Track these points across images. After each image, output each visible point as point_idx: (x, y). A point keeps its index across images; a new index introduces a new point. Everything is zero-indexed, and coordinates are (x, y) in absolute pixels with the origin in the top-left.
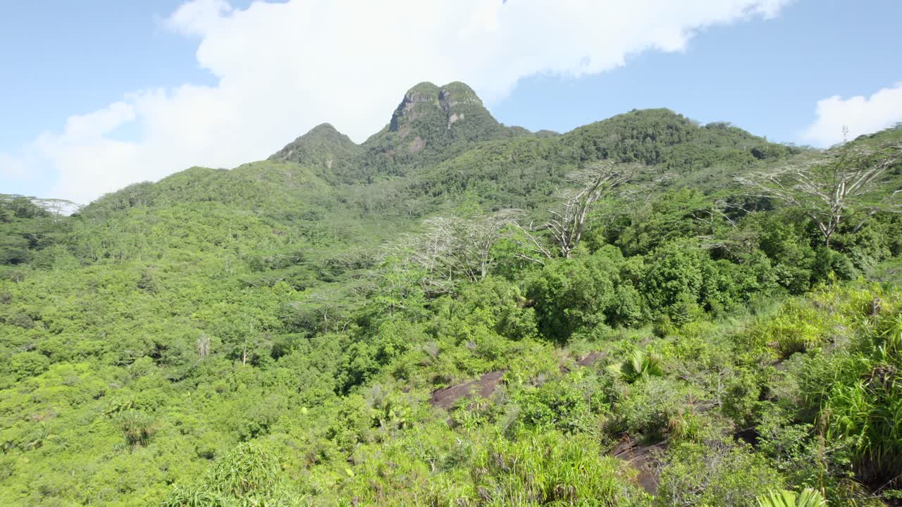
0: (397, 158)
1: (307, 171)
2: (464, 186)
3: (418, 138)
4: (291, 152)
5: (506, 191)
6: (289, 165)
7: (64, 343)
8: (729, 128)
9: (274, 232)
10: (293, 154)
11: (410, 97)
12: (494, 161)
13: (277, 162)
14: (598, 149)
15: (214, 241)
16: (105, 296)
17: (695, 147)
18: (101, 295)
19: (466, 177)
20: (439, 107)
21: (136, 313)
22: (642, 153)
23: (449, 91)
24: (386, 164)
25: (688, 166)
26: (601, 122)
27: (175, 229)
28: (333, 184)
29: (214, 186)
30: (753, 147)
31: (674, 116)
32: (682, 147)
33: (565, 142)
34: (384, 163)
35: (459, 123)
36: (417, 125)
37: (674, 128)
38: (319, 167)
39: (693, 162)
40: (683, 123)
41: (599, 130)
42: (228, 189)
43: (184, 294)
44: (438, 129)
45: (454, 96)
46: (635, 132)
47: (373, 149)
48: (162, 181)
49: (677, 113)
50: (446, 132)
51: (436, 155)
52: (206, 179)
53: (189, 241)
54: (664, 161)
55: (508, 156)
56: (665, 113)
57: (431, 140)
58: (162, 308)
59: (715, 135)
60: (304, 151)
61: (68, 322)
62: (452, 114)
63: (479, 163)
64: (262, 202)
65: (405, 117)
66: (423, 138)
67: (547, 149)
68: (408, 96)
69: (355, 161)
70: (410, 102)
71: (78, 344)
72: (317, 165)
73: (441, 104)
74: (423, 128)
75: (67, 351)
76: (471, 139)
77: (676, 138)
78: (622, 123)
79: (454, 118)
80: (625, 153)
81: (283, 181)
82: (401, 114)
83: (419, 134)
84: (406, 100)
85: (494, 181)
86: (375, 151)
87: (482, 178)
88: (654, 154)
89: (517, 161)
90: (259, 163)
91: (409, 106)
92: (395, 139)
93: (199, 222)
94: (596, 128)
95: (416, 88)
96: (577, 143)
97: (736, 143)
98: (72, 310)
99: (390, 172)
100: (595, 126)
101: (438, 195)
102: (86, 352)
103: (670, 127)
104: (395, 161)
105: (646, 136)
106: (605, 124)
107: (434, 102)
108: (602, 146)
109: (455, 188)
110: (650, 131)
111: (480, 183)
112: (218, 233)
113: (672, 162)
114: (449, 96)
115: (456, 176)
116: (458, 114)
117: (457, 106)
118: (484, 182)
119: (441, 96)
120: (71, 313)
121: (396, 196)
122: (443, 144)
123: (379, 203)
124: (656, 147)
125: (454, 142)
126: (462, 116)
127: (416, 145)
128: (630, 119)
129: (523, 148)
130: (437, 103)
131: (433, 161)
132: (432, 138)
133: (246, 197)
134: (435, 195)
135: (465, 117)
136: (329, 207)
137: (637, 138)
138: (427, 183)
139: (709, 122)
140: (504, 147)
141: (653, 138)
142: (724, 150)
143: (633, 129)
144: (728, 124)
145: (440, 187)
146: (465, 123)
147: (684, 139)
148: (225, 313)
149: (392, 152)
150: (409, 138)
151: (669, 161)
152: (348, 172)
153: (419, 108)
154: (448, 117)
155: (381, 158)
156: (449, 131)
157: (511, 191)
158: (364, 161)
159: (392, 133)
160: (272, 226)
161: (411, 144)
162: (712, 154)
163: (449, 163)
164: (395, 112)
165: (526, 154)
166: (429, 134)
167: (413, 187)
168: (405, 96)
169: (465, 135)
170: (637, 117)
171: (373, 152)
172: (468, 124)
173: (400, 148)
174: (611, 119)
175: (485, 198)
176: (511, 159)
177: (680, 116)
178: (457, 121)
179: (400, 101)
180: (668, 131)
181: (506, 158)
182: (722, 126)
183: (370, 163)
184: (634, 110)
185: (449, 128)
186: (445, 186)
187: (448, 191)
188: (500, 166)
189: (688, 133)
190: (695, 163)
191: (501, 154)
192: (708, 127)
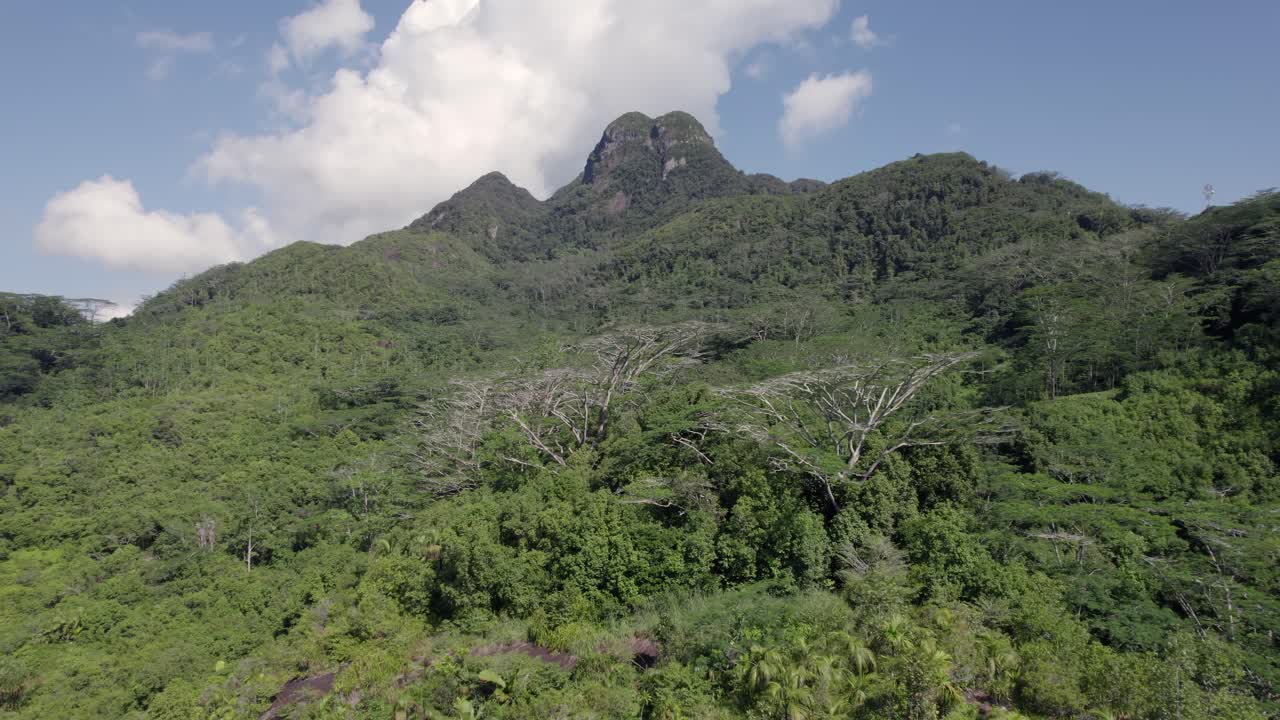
0: (589, 223)
1: (459, 243)
2: (670, 267)
3: (620, 193)
4: (441, 216)
5: (726, 275)
6: (434, 235)
7: (35, 521)
8: (1056, 182)
9: (379, 344)
10: (445, 218)
11: (611, 134)
12: (715, 230)
13: (418, 232)
14: (860, 214)
15: (293, 358)
16: (106, 451)
17: (997, 210)
18: (102, 449)
19: (674, 254)
20: (652, 148)
21: (141, 476)
22: (923, 221)
23: (667, 126)
24: (576, 231)
25: (985, 241)
26: (869, 173)
27: (242, 341)
28: (496, 261)
29: (317, 272)
30: (1081, 213)
31: (975, 164)
32: (981, 210)
33: (815, 203)
34: (572, 230)
35: (677, 172)
36: (619, 175)
37: (972, 182)
38: (479, 237)
39: (994, 234)
40: (986, 174)
41: (865, 185)
42: (335, 277)
43: (214, 447)
44: (648, 181)
45: (673, 132)
46: (914, 189)
47: (558, 209)
48: (254, 262)
49: (979, 159)
50: (660, 184)
51: (644, 217)
52: (309, 262)
53: (257, 359)
54: (953, 233)
55: (734, 224)
56: (962, 160)
57: (638, 197)
58: (178, 469)
59: (1031, 194)
60: (459, 215)
61: (46, 489)
62: (670, 159)
63: (693, 234)
64: (380, 295)
65: (603, 162)
66: (627, 194)
67: (790, 213)
68: (608, 133)
69: (532, 227)
70: (610, 141)
71: (54, 521)
72: (476, 235)
73: (653, 145)
74: (628, 179)
75: (38, 532)
76: (694, 195)
77: (973, 198)
78: (898, 175)
79: (671, 164)
80: (898, 220)
81: (424, 260)
82: (598, 160)
83: (622, 187)
84: (605, 139)
85: (711, 260)
86: (560, 213)
87: (695, 255)
88: (939, 221)
89: (747, 230)
90: (392, 234)
91: (610, 147)
92: (589, 194)
93: (276, 331)
94: (862, 182)
95: (620, 121)
96: (832, 205)
97: (1060, 205)
98: (54, 473)
99: (579, 243)
100: (860, 179)
101: (634, 280)
102: (61, 533)
103: (966, 181)
104: (588, 226)
105: (932, 193)
106: (874, 176)
107: (644, 140)
108: (867, 209)
109: (658, 269)
110: (937, 187)
111: (692, 263)
112: (301, 347)
113: (964, 233)
114: (665, 132)
115: (661, 252)
116: (678, 159)
117: (676, 146)
118: (699, 262)
119: (655, 133)
120: (52, 477)
121: (578, 280)
122: (654, 201)
123: (554, 290)
124: (943, 211)
125: (669, 199)
126: (683, 161)
127: (618, 203)
128: (912, 169)
129: (758, 211)
130: (649, 142)
131: (638, 227)
132: (640, 193)
133: (358, 288)
134: (631, 280)
135: (687, 162)
136: (482, 297)
137: (918, 197)
138: (622, 262)
139: (1026, 172)
140: (730, 210)
141: (941, 197)
142: (1039, 216)
143: (913, 184)
144: (1055, 174)
145: (639, 267)
146: (687, 171)
147: (984, 199)
148: (263, 476)
149: (584, 213)
150: (608, 194)
151: (960, 233)
152: (519, 244)
153: (624, 150)
154: (663, 163)
155: (568, 222)
156: (665, 182)
157: (734, 276)
158: (544, 227)
159: (584, 186)
160: (378, 335)
161: (610, 201)
162: (1021, 222)
163: (656, 232)
164: (591, 155)
165: (760, 220)
166: (636, 187)
167: (602, 268)
168: (605, 133)
169: (685, 188)
170: (920, 165)
171: (557, 214)
172: (690, 173)
173: (595, 207)
174: (884, 168)
175: (697, 285)
176: (739, 227)
177: (983, 164)
178: (676, 168)
179: (598, 140)
180: (962, 187)
181: (732, 226)
182: (1044, 179)
183: (552, 229)
184: (917, 155)
185: (664, 178)
186: (645, 267)
187: (649, 273)
188: (722, 239)
189: (992, 190)
190: (995, 236)
191: (725, 220)
192: (1023, 180)
